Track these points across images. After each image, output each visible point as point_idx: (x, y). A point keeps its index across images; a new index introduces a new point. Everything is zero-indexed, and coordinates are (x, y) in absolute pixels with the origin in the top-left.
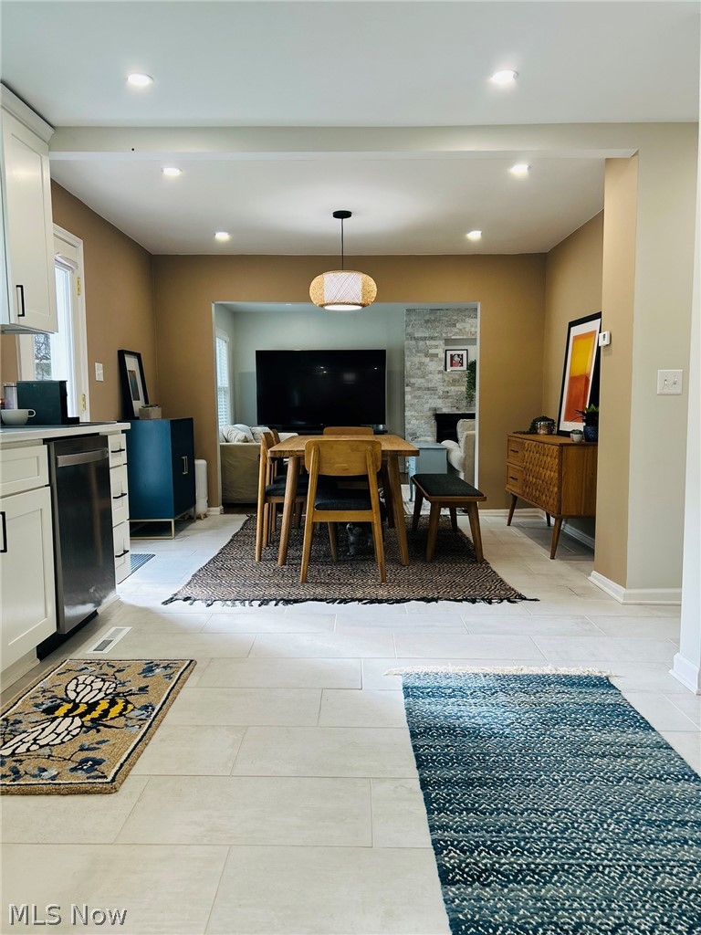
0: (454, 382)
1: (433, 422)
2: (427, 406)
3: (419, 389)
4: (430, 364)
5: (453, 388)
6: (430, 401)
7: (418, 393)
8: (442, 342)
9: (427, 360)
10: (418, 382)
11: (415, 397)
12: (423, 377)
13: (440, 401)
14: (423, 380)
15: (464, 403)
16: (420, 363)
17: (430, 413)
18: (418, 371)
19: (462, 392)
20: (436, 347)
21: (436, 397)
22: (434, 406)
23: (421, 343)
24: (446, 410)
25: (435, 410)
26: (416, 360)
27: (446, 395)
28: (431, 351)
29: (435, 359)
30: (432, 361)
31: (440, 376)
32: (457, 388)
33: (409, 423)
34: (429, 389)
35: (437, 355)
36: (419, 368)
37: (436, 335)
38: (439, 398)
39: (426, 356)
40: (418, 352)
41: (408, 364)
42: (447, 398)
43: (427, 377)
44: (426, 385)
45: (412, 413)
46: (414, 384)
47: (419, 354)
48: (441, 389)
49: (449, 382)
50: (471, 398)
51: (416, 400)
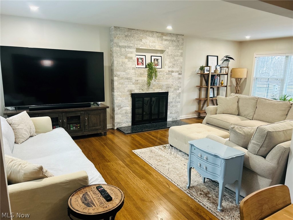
0: (141, 75)
1: (130, 99)
2: (126, 89)
3: (122, 78)
4: (128, 63)
5: (140, 78)
6: (128, 86)
7: (122, 81)
8: (134, 50)
9: (127, 60)
10: (122, 74)
11: (120, 83)
12: (124, 71)
13: (133, 86)
14: (124, 73)
15: (146, 87)
16: (123, 62)
17: (129, 93)
18: (122, 67)
19: (145, 80)
20: (132, 53)
21: (132, 84)
22: (130, 88)
23: (123, 50)
24: (137, 91)
25: (131, 91)
26: (121, 60)
27: (137, 83)
28: (129, 55)
29: (131, 60)
30: (129, 61)
31: (133, 71)
32: (142, 78)
33: (117, 100)
34: (127, 79)
35: (131, 58)
36: (122, 66)
37: (131, 45)
38: (133, 84)
39: (126, 57)
40: (121, 55)
41: (115, 63)
42: (137, 84)
43: (126, 71)
44: (126, 76)
45: (118, 93)
46: (119, 75)
47: (122, 57)
48: (134, 79)
49: (138, 74)
50: (149, 84)
51: (121, 85)
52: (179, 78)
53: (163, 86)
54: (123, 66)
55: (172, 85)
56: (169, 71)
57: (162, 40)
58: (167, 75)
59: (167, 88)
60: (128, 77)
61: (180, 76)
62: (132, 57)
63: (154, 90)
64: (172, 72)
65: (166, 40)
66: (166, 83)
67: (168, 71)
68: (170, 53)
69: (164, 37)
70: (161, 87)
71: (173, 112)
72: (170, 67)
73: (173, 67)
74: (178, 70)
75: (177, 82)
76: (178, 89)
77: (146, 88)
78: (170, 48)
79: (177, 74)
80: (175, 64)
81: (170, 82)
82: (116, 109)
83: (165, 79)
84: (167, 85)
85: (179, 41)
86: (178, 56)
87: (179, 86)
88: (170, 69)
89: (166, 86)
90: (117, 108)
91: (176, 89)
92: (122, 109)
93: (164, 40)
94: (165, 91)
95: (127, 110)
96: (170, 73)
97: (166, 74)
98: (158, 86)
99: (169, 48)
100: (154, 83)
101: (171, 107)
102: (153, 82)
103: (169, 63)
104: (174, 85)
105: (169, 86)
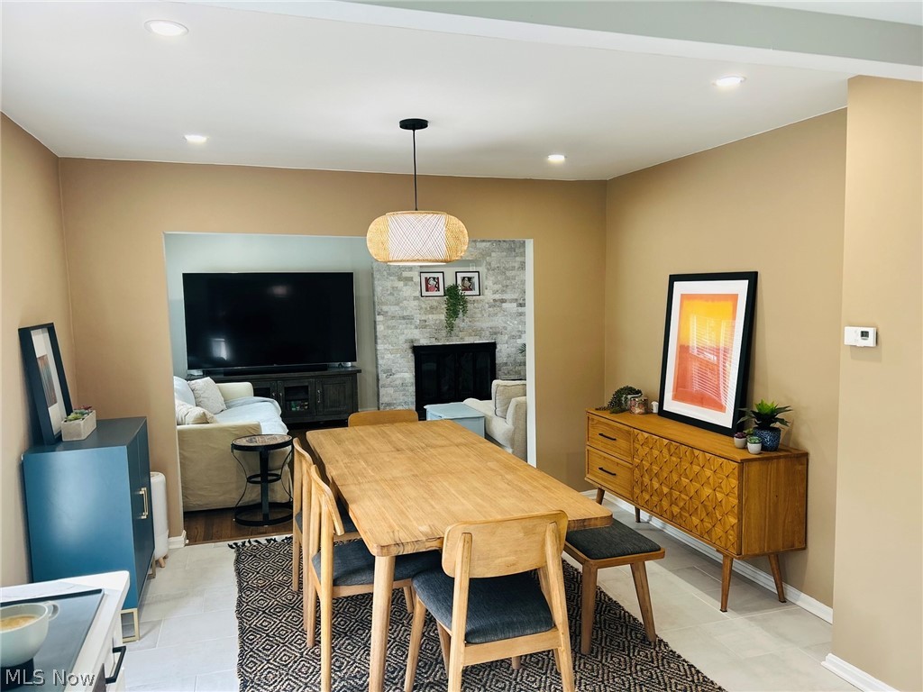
0: (433, 309)
1: (411, 357)
2: (402, 338)
3: (393, 317)
4: (405, 289)
5: (430, 316)
6: (406, 331)
7: (391, 323)
9: (401, 284)
10: (392, 309)
11: (388, 327)
12: (397, 304)
13: (417, 331)
14: (397, 308)
15: (444, 333)
16: (393, 288)
17: (407, 346)
18: (391, 298)
19: (441, 321)
20: (411, 269)
21: (413, 327)
22: (410, 337)
24: (424, 342)
25: (412, 342)
26: (389, 284)
27: (423, 325)
28: (406, 274)
29: (410, 283)
30: (406, 285)
31: (416, 303)
32: (435, 317)
33: (383, 358)
34: (404, 318)
36: (391, 294)
38: (416, 328)
39: (400, 279)
40: (389, 274)
41: (378, 289)
42: (425, 328)
43: (401, 304)
44: (400, 313)
45: (386, 346)
46: (387, 312)
47: (392, 278)
48: (418, 318)
49: (426, 309)
50: (450, 327)
51: (390, 331)
52: (521, 314)
53: (482, 329)
54: (393, 295)
55: (505, 328)
56: (495, 300)
58: (490, 307)
59: (492, 335)
60: (405, 314)
61: (521, 309)
62: (412, 278)
63: (462, 339)
64: (503, 301)
66: (489, 325)
67: (491, 301)
68: (494, 264)
70: (478, 332)
72: (497, 291)
74: (515, 298)
75: (516, 322)
77: (444, 335)
78: (493, 254)
79: (514, 305)
80: (507, 286)
81: (498, 321)
82: (382, 376)
83: (485, 315)
84: (491, 328)
86: (513, 268)
87: (520, 329)
88: (497, 296)
89: (491, 330)
90: (385, 375)
92: (395, 376)
94: (487, 342)
95: (405, 379)
96: (498, 304)
97: (487, 305)
98: (471, 331)
100: (462, 325)
101: (506, 374)
102: (460, 322)
103: (494, 284)
104: (509, 328)
105: (498, 330)
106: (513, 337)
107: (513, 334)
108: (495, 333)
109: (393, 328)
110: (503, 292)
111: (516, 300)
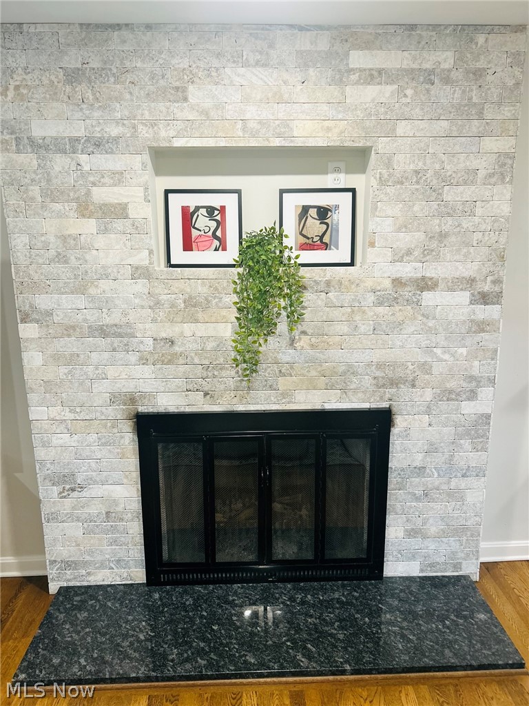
0: (193, 307)
1: (128, 441)
2: (102, 389)
3: (69, 330)
4: (101, 241)
5: (188, 328)
6: (111, 371)
7: (69, 345)
9: (89, 226)
10: (65, 305)
11: (57, 358)
12: (81, 290)
13: (147, 371)
14: (80, 301)
15: (230, 376)
16: (64, 239)
17: (118, 412)
18: (58, 269)
19: (220, 341)
20: (119, 178)
21: (133, 358)
22: (130, 387)
23: (59, 163)
24: (169, 402)
25: (133, 400)
26: (49, 227)
27: (166, 353)
28: (102, 194)
29: (119, 224)
30: (105, 230)
31: (141, 286)
32: (203, 330)
33: (46, 445)
34: (103, 332)
35: (120, 211)
36: (61, 258)
37: (114, 131)
38: (144, 361)
39: (85, 208)
42: (170, 362)
43: (92, 291)
44: (92, 317)
45: (54, 412)
46: (49, 313)
47: (57, 207)
48: (147, 331)
49: (173, 306)
50: (249, 362)
51: (63, 370)
52: (481, 327)
53: (351, 371)
54: (66, 262)
55: (425, 368)
56: (397, 282)
57: (341, 77)
58: (381, 304)
59: (383, 386)
60: (108, 320)
61: (487, 312)
62: (124, 207)
63: (284, 395)
64: (425, 284)
65: (374, 76)
66: (377, 356)
67: (387, 283)
68: (404, 163)
69: (359, 59)
70: (340, 379)
71: (433, 530)
72: (409, 252)
73: (427, 252)
74: (466, 274)
75: (464, 351)
76: (473, 395)
77: (231, 383)
78: (402, 128)
79: (464, 297)
80: (443, 236)
81: (405, 347)
82: (49, 494)
83: (363, 329)
84: (380, 366)
85: (479, 74)
86: (470, 177)
87: (475, 372)
88: (408, 270)
89: (379, 374)
90: (56, 490)
91: (451, 392)
92: (84, 494)
93: (354, 77)
94: (366, 406)
95: (115, 502)
96: (406, 293)
97: (371, 298)
98: (313, 373)
99: (400, 132)
100: (287, 355)
101: (418, 499)
102: (274, 347)
103: (399, 230)
104: (437, 369)
105: (400, 373)
106: (449, 395)
107: (451, 385)
108: (394, 383)
109: (72, 360)
110: (428, 254)
111: (472, 281)
